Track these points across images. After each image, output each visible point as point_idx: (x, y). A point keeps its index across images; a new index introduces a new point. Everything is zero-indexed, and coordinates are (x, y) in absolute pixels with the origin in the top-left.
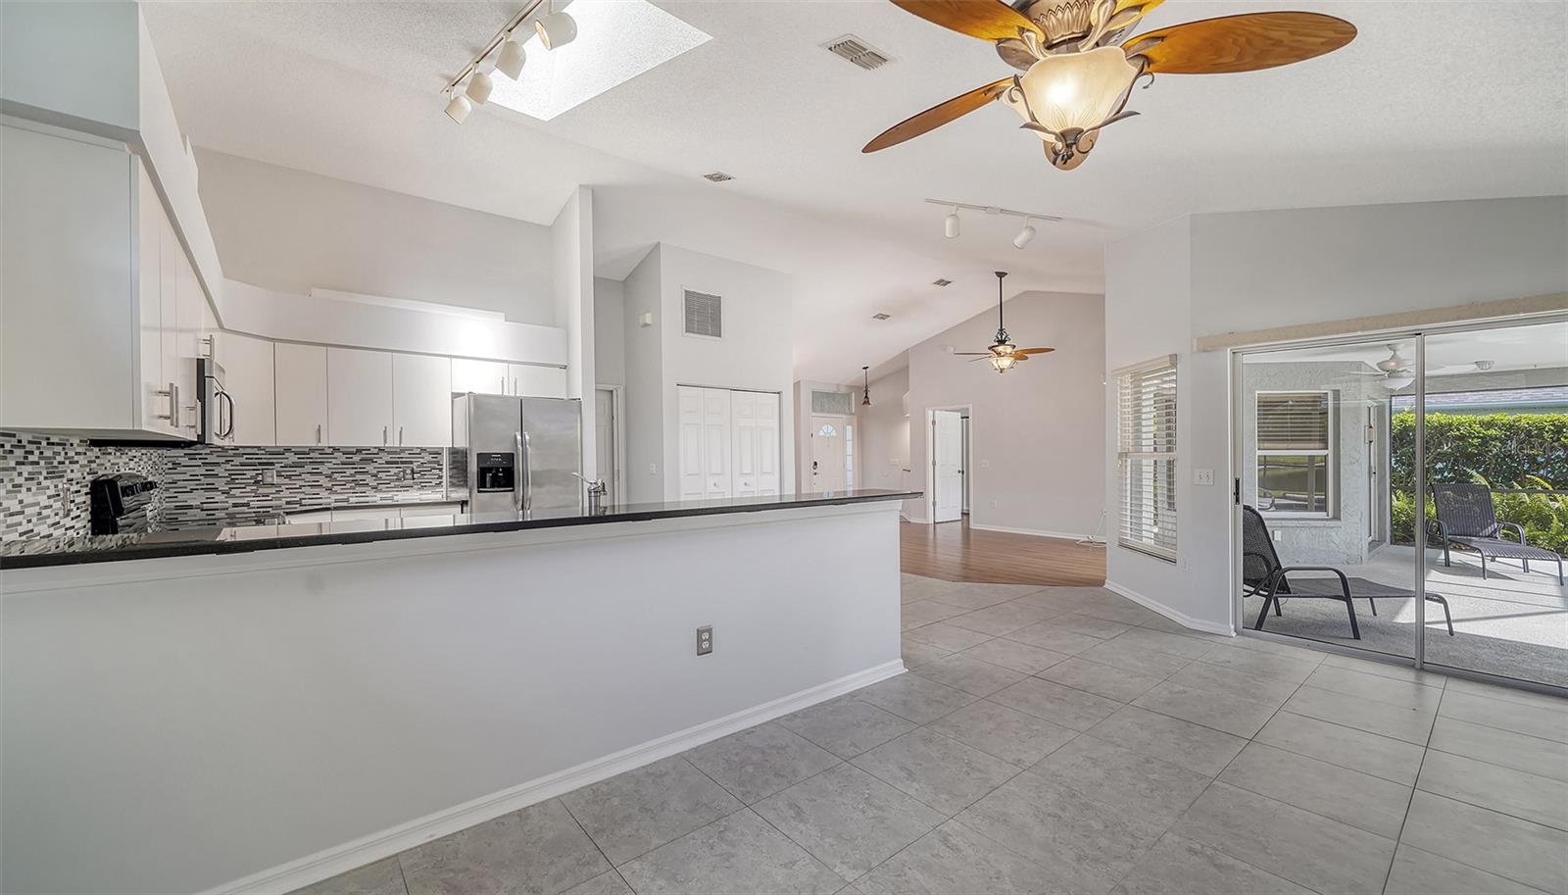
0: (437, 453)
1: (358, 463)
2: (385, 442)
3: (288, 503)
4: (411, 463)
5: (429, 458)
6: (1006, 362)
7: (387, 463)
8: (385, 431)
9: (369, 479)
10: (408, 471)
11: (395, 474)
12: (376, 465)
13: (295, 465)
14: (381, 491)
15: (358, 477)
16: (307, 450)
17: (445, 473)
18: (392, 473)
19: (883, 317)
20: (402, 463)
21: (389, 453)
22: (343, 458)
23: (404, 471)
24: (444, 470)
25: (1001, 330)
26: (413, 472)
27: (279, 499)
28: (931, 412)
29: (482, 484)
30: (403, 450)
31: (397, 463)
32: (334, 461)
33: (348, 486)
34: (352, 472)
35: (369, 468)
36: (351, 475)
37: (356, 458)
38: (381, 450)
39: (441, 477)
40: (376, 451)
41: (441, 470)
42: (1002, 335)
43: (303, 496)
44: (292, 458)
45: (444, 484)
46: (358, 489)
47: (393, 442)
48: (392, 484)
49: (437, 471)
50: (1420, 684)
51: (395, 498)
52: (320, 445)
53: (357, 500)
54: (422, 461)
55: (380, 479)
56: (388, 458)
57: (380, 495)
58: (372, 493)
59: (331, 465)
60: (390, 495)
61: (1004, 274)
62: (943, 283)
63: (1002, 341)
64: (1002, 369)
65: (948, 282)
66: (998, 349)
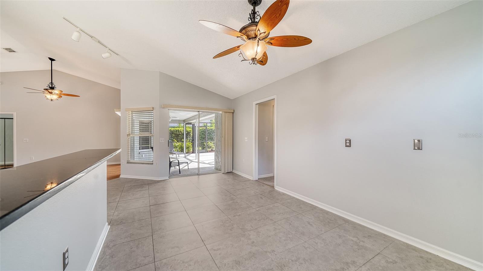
6: (54, 97)
25: (52, 83)
42: (52, 85)
50: (198, 178)
61: (54, 60)
62: (10, 50)
63: (52, 88)
64: (52, 100)
65: (14, 51)
66: (50, 90)
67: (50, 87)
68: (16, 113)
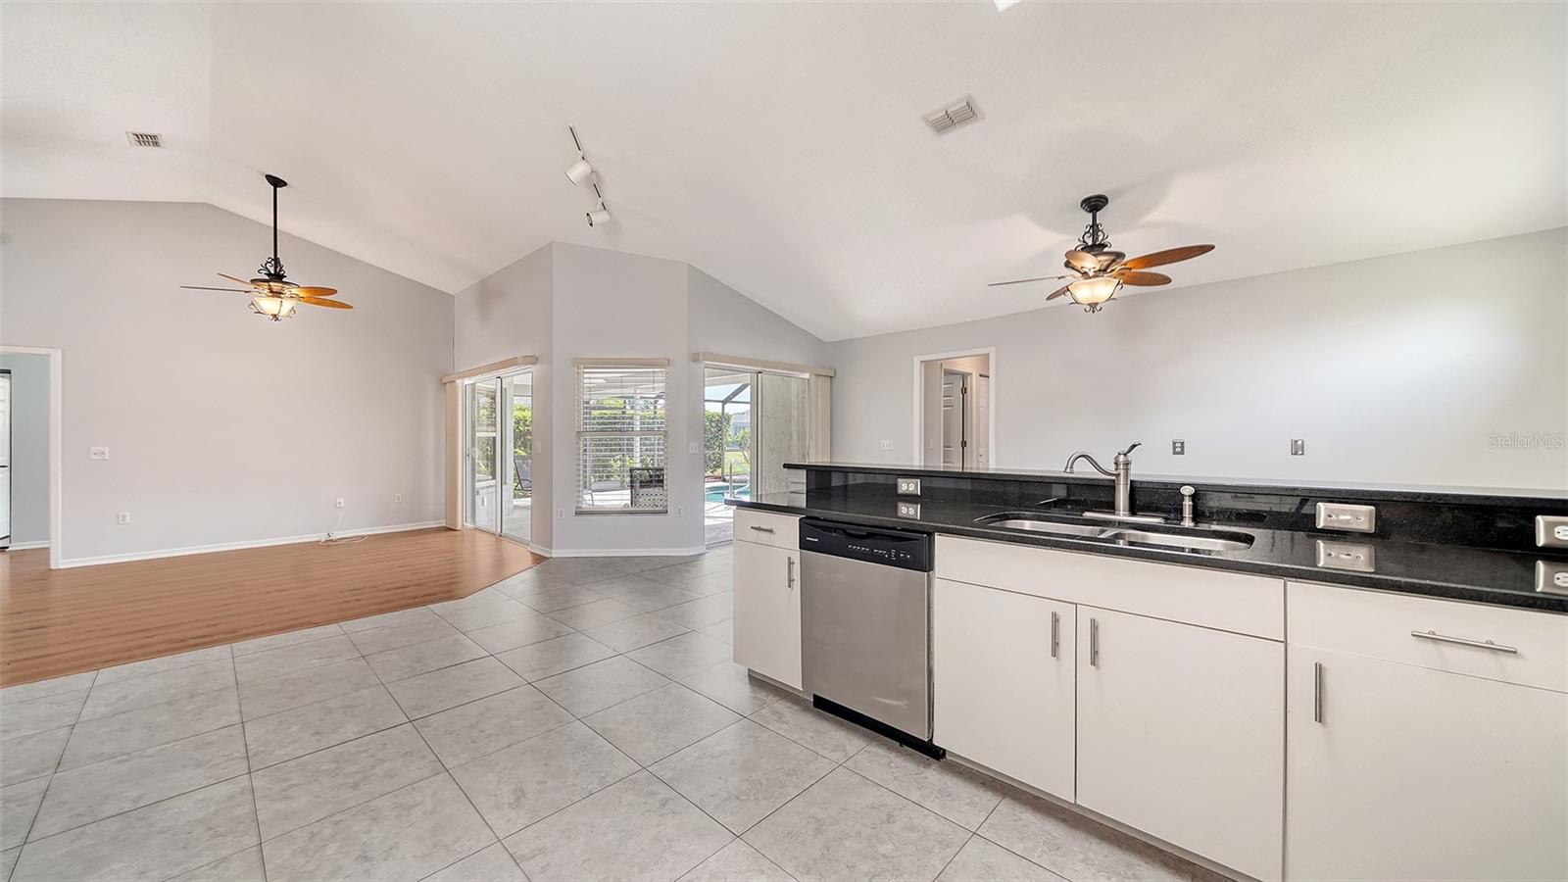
6: (287, 307)
61: (283, 184)
62: (149, 140)
63: (278, 277)
64: (275, 315)
65: (156, 144)
66: (276, 286)
67: (269, 274)
68: (63, 351)
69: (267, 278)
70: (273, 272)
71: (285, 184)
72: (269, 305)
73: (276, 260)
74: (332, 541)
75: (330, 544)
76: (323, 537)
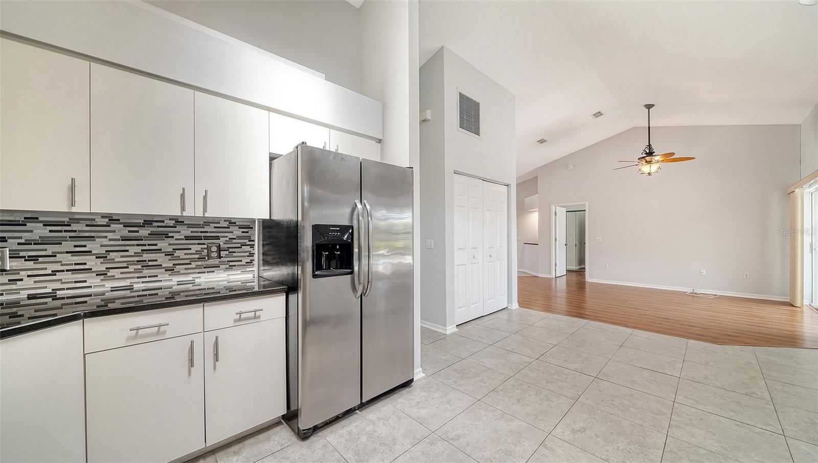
0: (247, 226)
1: (146, 238)
2: (183, 209)
3: (30, 297)
4: (218, 238)
5: (238, 232)
6: (654, 167)
7: (187, 238)
8: (183, 196)
9: (161, 259)
10: (214, 249)
11: (197, 252)
12: (172, 241)
13: (44, 241)
14: (178, 273)
15: (146, 256)
16: (66, 220)
17: (257, 250)
18: (193, 251)
19: (542, 141)
20: (206, 238)
21: (190, 226)
22: (125, 232)
23: (209, 249)
24: (256, 247)
26: (219, 249)
27: (17, 291)
28: (554, 207)
29: (317, 266)
30: (208, 222)
31: (199, 238)
32: (110, 236)
33: (132, 268)
34: (139, 249)
35: (163, 244)
36: (136, 254)
37: (144, 232)
38: (178, 221)
39: (252, 255)
40: (172, 223)
41: (252, 246)
42: (650, 149)
43: (58, 285)
44: (40, 231)
45: (256, 262)
46: (146, 272)
47: (194, 210)
48: (193, 265)
49: (247, 248)
51: (197, 280)
52: (74, 210)
53: (143, 286)
54: (230, 235)
55: (178, 258)
56: (188, 232)
57: (176, 279)
58: (166, 276)
59: (105, 242)
60: (190, 278)
62: (598, 114)
63: (650, 154)
64: (649, 173)
65: (601, 114)
66: (648, 159)
69: (646, 155)
70: (648, 152)
71: (653, 105)
72: (646, 168)
73: (650, 145)
74: (696, 294)
75: (694, 295)
76: (689, 290)
